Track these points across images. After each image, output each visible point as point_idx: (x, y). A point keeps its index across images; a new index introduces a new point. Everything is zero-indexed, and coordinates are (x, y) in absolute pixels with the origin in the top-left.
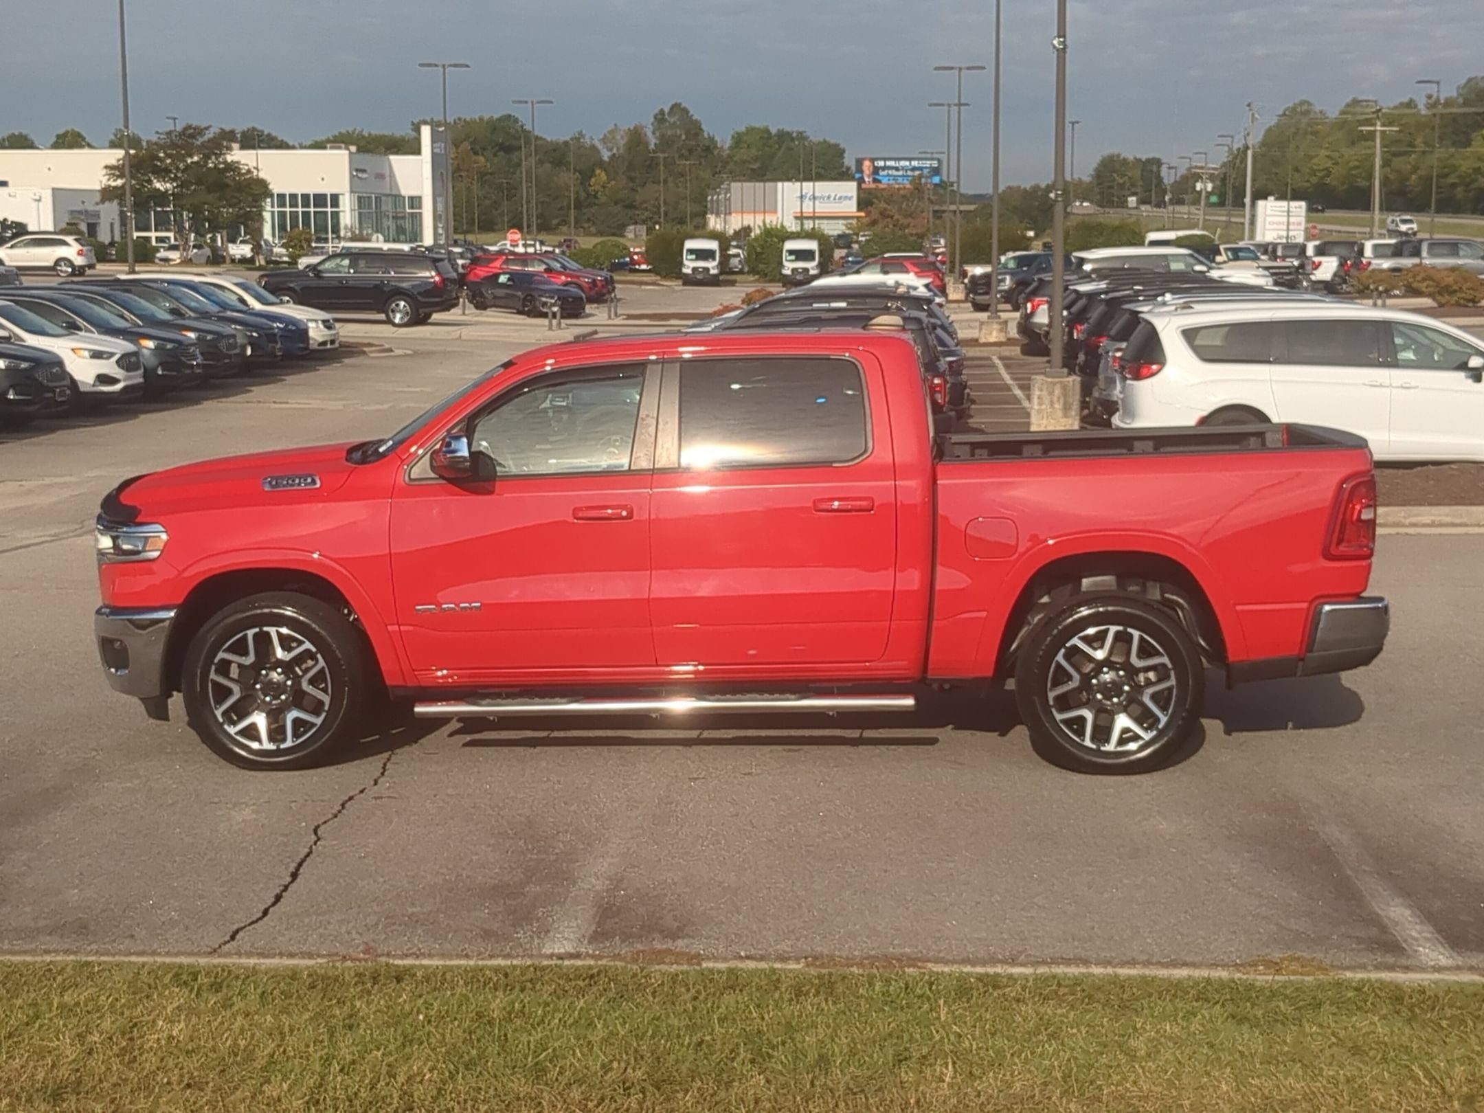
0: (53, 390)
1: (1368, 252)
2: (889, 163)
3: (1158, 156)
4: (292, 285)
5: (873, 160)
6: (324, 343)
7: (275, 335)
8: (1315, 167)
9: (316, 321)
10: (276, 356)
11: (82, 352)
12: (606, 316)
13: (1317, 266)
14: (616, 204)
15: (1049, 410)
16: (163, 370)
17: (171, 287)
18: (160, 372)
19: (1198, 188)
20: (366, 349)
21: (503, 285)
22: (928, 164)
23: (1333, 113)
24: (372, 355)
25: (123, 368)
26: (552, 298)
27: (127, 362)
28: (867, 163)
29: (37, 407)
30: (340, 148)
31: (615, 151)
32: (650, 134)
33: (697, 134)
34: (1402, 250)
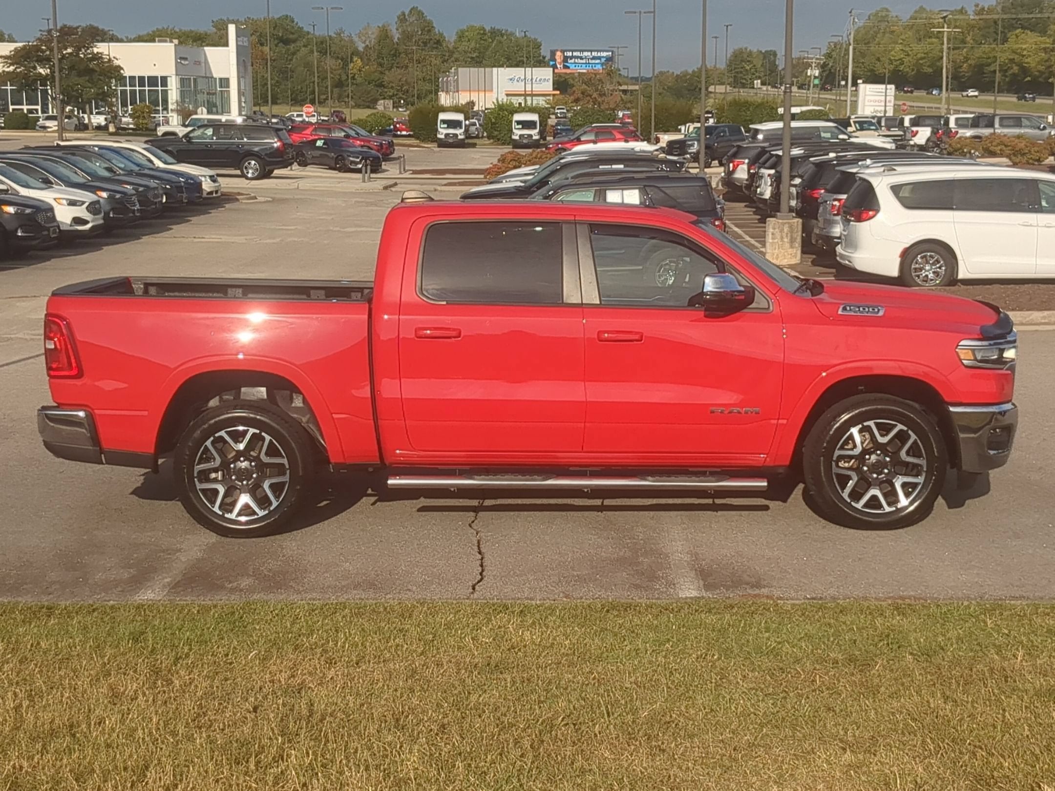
0: (48, 229)
1: (952, 124)
2: (575, 54)
3: (773, 49)
4: (170, 149)
5: (563, 52)
6: (211, 193)
7: (182, 187)
8: (892, 58)
9: (205, 176)
10: (183, 203)
11: (61, 201)
12: (398, 171)
13: (915, 134)
14: (369, 83)
15: (780, 243)
16: (114, 214)
17: (104, 151)
18: (111, 215)
19: (809, 74)
20: (238, 197)
21: (319, 148)
22: (605, 54)
23: (905, 17)
24: (244, 201)
25: (91, 213)
26: (358, 158)
27: (93, 208)
28: (559, 54)
29: (37, 241)
30: (165, 41)
31: (367, 43)
32: (394, 31)
33: (429, 31)
34: (979, 122)
